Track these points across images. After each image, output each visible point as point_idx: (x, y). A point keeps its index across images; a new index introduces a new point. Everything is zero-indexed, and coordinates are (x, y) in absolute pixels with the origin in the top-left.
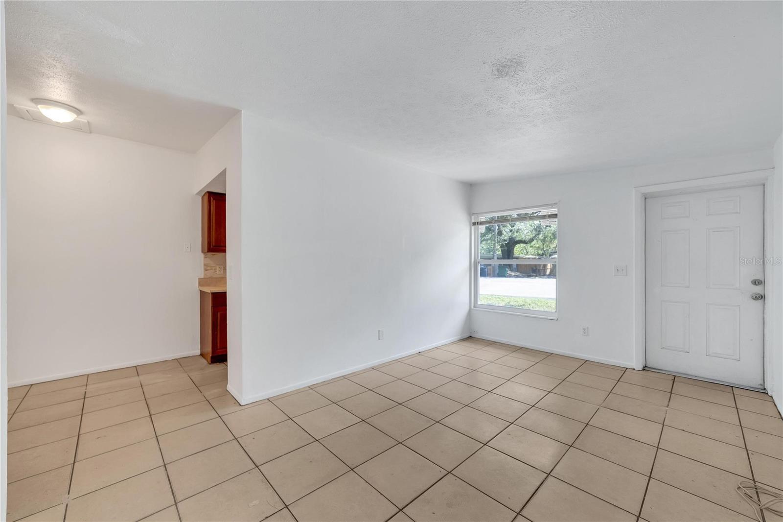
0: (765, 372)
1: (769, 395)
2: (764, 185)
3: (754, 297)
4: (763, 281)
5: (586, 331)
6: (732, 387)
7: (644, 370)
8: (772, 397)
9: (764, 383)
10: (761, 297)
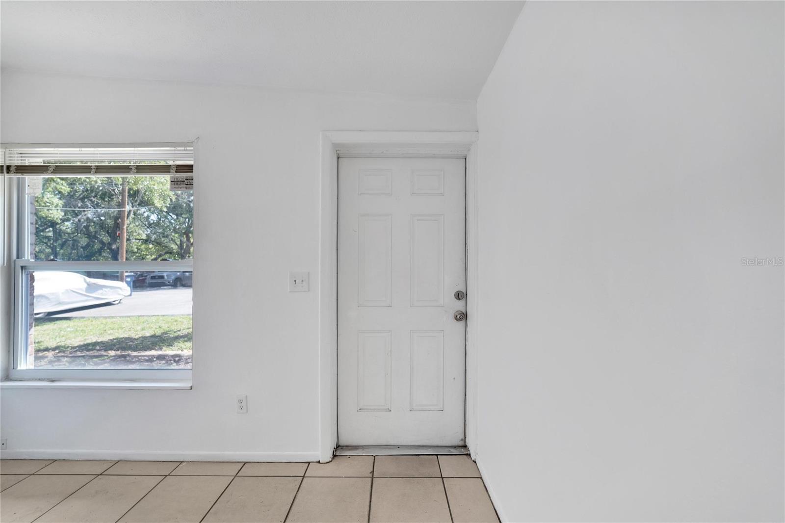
0: (467, 423)
1: (473, 459)
2: (466, 159)
3: (458, 317)
4: (465, 292)
5: (244, 404)
6: (437, 455)
7: (334, 456)
8: (475, 462)
9: (465, 438)
10: (462, 317)
